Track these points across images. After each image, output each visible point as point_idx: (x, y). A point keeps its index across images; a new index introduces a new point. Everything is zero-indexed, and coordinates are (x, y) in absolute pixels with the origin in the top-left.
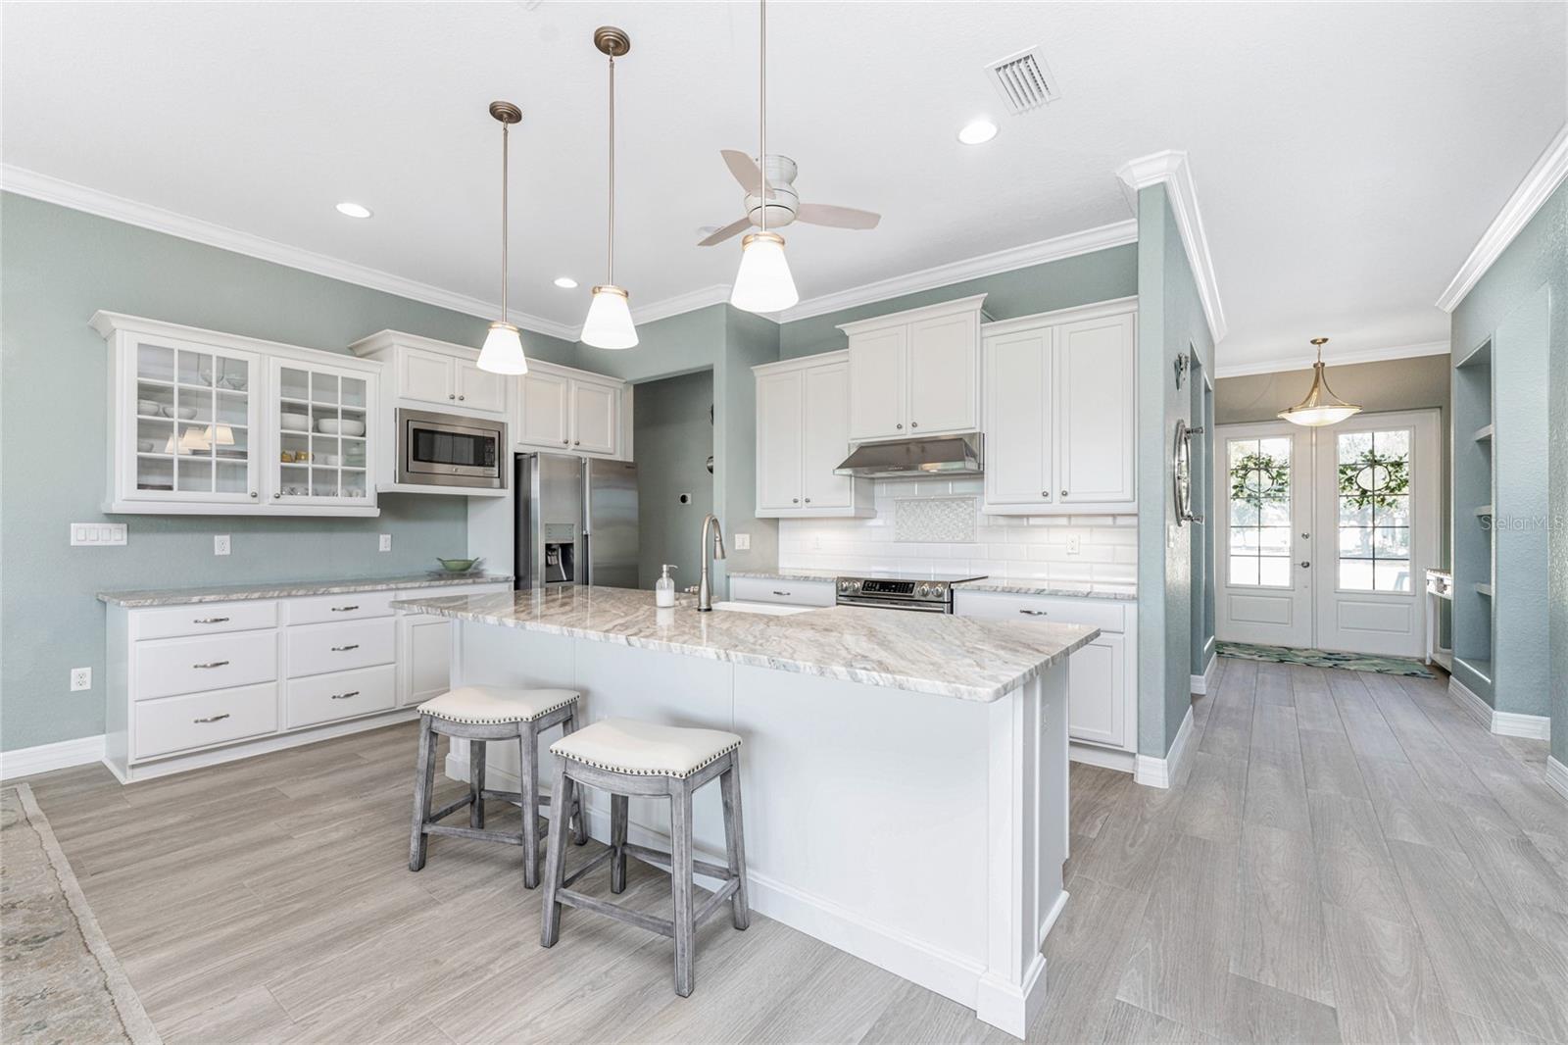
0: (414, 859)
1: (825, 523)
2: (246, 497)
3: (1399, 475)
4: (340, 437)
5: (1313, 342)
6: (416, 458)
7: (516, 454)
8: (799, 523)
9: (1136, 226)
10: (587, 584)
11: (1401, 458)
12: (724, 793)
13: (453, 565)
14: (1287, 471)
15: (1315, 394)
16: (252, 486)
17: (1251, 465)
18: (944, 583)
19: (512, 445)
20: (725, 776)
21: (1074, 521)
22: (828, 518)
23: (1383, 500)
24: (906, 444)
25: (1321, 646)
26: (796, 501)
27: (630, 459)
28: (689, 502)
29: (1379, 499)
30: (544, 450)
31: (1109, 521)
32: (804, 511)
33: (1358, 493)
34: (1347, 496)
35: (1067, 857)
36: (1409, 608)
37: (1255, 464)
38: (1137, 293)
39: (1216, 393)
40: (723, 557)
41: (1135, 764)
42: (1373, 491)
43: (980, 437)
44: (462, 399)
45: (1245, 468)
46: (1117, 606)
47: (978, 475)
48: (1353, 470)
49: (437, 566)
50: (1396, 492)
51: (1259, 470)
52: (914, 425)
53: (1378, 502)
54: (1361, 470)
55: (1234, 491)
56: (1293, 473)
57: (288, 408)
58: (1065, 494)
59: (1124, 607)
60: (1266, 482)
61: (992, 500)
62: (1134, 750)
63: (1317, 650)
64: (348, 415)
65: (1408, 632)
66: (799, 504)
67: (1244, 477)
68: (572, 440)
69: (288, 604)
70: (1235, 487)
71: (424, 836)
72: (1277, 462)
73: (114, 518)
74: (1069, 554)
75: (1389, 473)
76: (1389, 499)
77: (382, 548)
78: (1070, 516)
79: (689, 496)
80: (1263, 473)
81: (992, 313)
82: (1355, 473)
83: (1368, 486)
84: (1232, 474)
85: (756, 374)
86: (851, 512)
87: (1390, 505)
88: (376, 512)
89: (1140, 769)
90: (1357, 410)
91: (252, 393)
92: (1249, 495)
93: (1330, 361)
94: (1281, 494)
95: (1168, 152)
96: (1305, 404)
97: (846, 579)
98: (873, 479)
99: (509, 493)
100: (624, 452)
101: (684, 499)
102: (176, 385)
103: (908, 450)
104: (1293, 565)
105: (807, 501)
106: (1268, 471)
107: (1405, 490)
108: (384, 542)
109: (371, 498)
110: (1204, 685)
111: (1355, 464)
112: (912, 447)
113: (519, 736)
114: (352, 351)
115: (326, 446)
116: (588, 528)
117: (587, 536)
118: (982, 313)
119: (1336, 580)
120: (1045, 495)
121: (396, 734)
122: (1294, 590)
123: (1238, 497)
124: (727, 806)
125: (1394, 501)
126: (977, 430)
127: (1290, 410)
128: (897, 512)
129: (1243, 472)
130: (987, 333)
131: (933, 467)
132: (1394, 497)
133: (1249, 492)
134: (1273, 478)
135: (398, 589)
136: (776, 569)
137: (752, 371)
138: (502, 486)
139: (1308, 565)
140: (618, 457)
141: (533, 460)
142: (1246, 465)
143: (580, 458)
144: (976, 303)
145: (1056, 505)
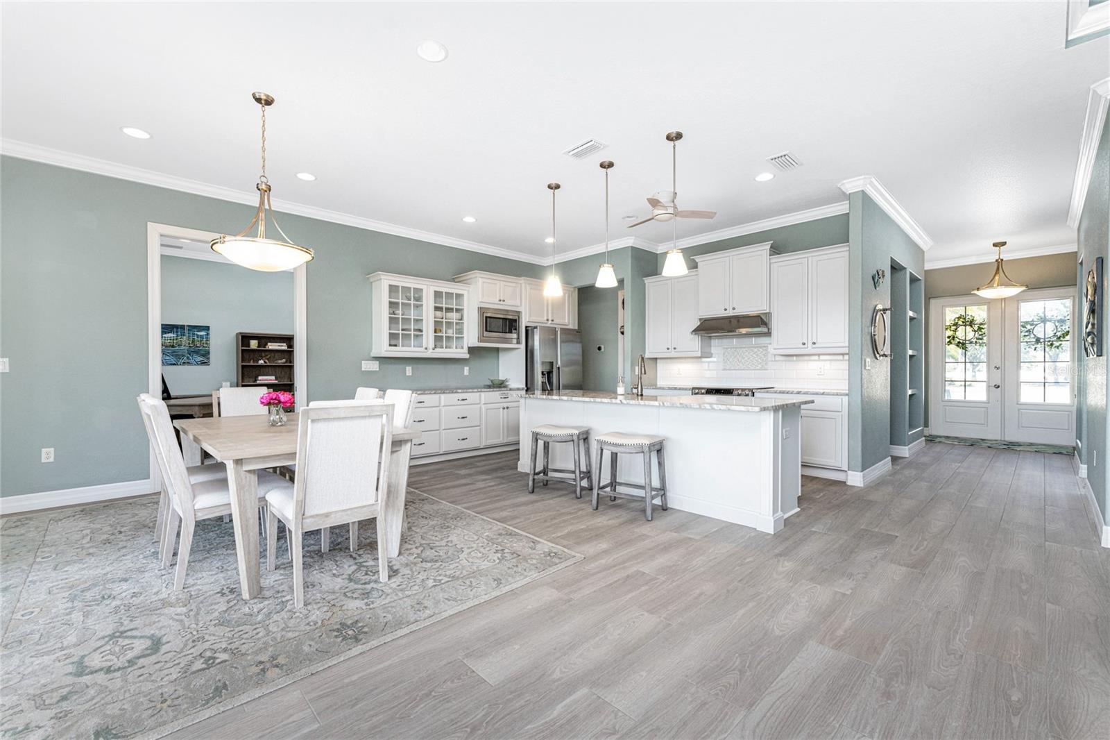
0: (530, 489)
1: (683, 360)
2: (423, 349)
3: (1063, 328)
4: (455, 321)
5: (995, 245)
6: (486, 330)
7: (526, 327)
8: (669, 361)
9: (848, 205)
10: (559, 389)
11: (1065, 317)
12: (658, 458)
13: (497, 382)
14: (985, 326)
15: (997, 278)
16: (424, 346)
17: (960, 323)
18: (749, 390)
19: (524, 323)
20: (659, 451)
21: (822, 357)
22: (685, 358)
23: (1052, 345)
24: (729, 319)
25: (1007, 439)
26: (668, 349)
27: (577, 328)
28: (603, 350)
29: (1049, 344)
30: (540, 324)
31: (841, 357)
32: (673, 354)
33: (1034, 340)
34: (1027, 342)
35: (800, 495)
36: (1068, 415)
37: (963, 322)
38: (848, 242)
39: (925, 281)
40: (645, 373)
41: (847, 476)
42: (1045, 339)
43: (769, 315)
44: (504, 301)
45: (956, 325)
46: (838, 399)
47: (769, 334)
48: (1031, 325)
49: (489, 383)
50: (1062, 339)
51: (965, 326)
52: (734, 309)
53: (1048, 346)
54: (1036, 325)
55: (948, 340)
56: (989, 327)
57: (437, 309)
58: (814, 343)
59: (842, 400)
60: (970, 335)
61: (776, 347)
62: (846, 470)
63: (1004, 441)
64: (458, 310)
65: (1068, 429)
66: (670, 350)
67: (955, 331)
68: (550, 319)
69: (443, 396)
70: (949, 337)
71: (534, 479)
72: (978, 320)
73: (376, 358)
74: (818, 375)
75: (1056, 327)
76: (1056, 344)
77: (465, 374)
78: (819, 355)
79: (602, 347)
80: (968, 328)
81: (776, 250)
82: (1032, 327)
83: (1041, 335)
84: (946, 329)
85: (646, 281)
86: (699, 354)
87: (1058, 347)
88: (467, 356)
89: (849, 478)
90: (1024, 288)
91: (424, 302)
92: (959, 342)
93: (1005, 257)
94: (980, 341)
95: (863, 177)
96: (990, 285)
97: (697, 388)
98: (710, 337)
99: (523, 346)
100: (573, 325)
101: (599, 348)
102: (400, 301)
103: (730, 322)
104: (989, 387)
105: (675, 348)
106: (971, 326)
107: (1068, 338)
108: (466, 370)
109: (466, 350)
110: (907, 452)
111: (1033, 321)
112: (732, 320)
113: (573, 441)
114: (453, 280)
115: (449, 324)
116: (559, 363)
117: (559, 368)
118: (770, 250)
119: (1018, 395)
120: (804, 344)
121: (484, 458)
122: (988, 403)
123: (951, 343)
124: (659, 463)
125: (1061, 344)
126: (768, 311)
127: (978, 289)
128: (724, 354)
129: (955, 327)
130: (773, 261)
131: (744, 331)
132: (1060, 342)
133: (958, 340)
134: (975, 331)
135: (481, 392)
136: (656, 385)
137: (644, 281)
138: (518, 342)
139: (999, 387)
140: (571, 327)
141: (535, 330)
142: (957, 323)
143: (556, 328)
144: (766, 246)
145: (810, 350)
